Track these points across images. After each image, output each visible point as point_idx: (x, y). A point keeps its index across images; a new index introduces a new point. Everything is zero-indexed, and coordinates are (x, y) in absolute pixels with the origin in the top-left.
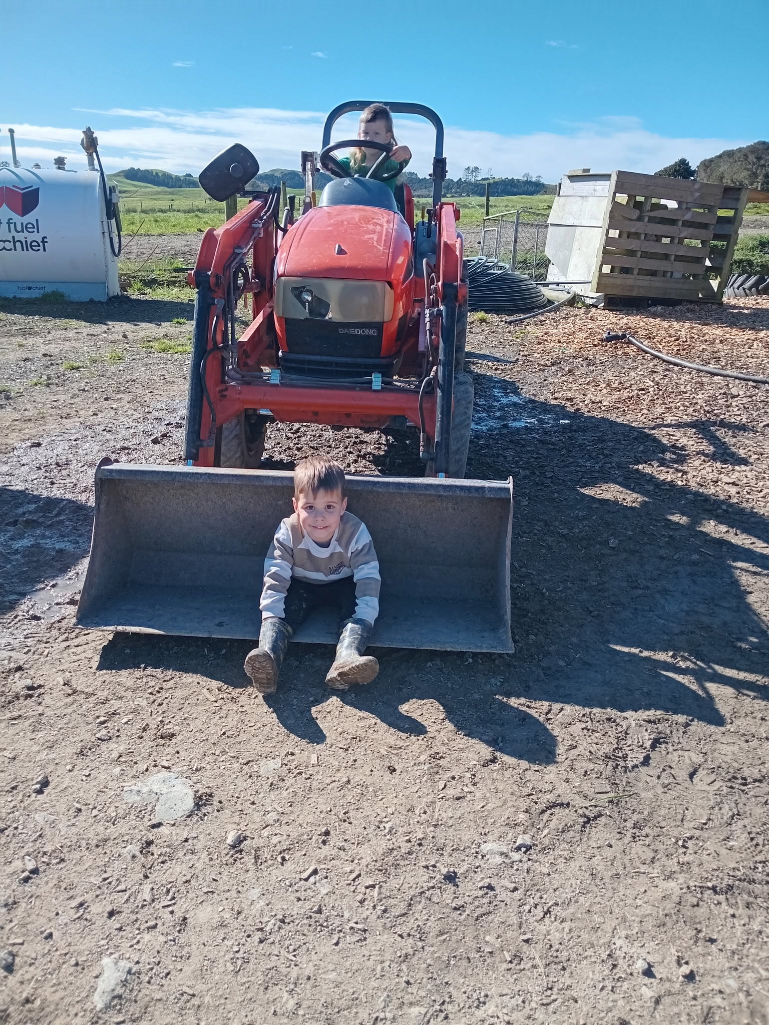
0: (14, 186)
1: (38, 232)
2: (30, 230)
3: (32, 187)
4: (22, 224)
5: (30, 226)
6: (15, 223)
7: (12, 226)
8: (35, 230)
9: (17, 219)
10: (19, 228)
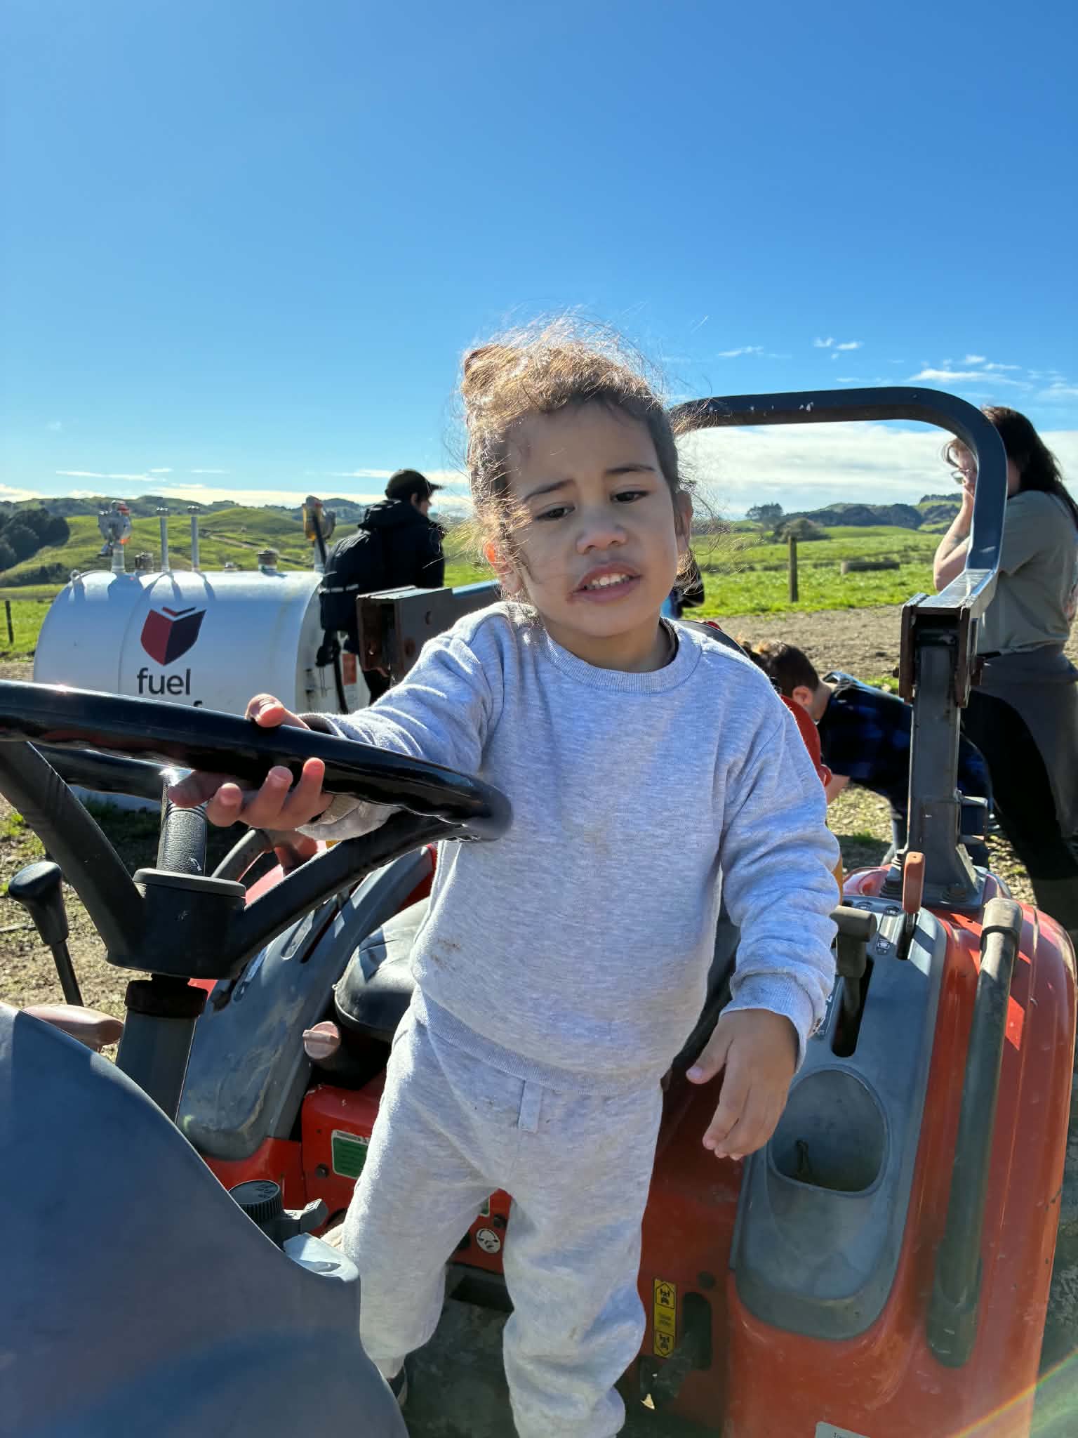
0: (165, 609)
1: (188, 692)
2: (174, 689)
3: (193, 609)
4: (163, 678)
5: (175, 681)
6: (151, 677)
7: (146, 682)
8: (183, 689)
9: (157, 670)
10: (157, 687)
